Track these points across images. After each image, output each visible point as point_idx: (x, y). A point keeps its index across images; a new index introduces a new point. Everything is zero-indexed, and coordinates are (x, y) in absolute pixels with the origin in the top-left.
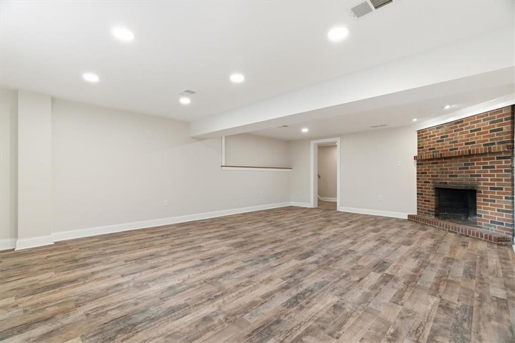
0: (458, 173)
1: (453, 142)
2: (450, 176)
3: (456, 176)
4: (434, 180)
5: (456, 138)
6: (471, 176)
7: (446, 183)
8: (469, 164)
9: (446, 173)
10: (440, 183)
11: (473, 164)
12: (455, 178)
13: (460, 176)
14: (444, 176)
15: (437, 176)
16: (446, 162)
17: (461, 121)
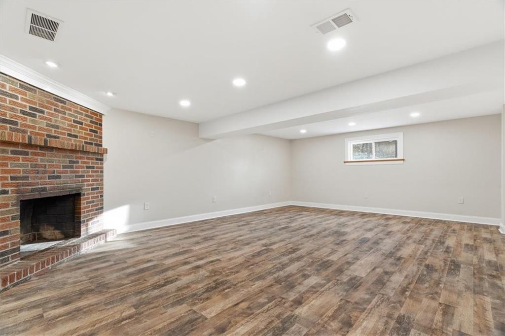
0: (62, 173)
1: (53, 126)
2: (50, 178)
3: (59, 177)
4: (18, 185)
5: (56, 121)
6: (76, 176)
7: (44, 189)
8: (74, 162)
9: (45, 172)
10: (33, 190)
11: (78, 162)
12: (58, 180)
13: (65, 177)
14: (41, 178)
15: (26, 178)
16: (44, 155)
17: (63, 101)
